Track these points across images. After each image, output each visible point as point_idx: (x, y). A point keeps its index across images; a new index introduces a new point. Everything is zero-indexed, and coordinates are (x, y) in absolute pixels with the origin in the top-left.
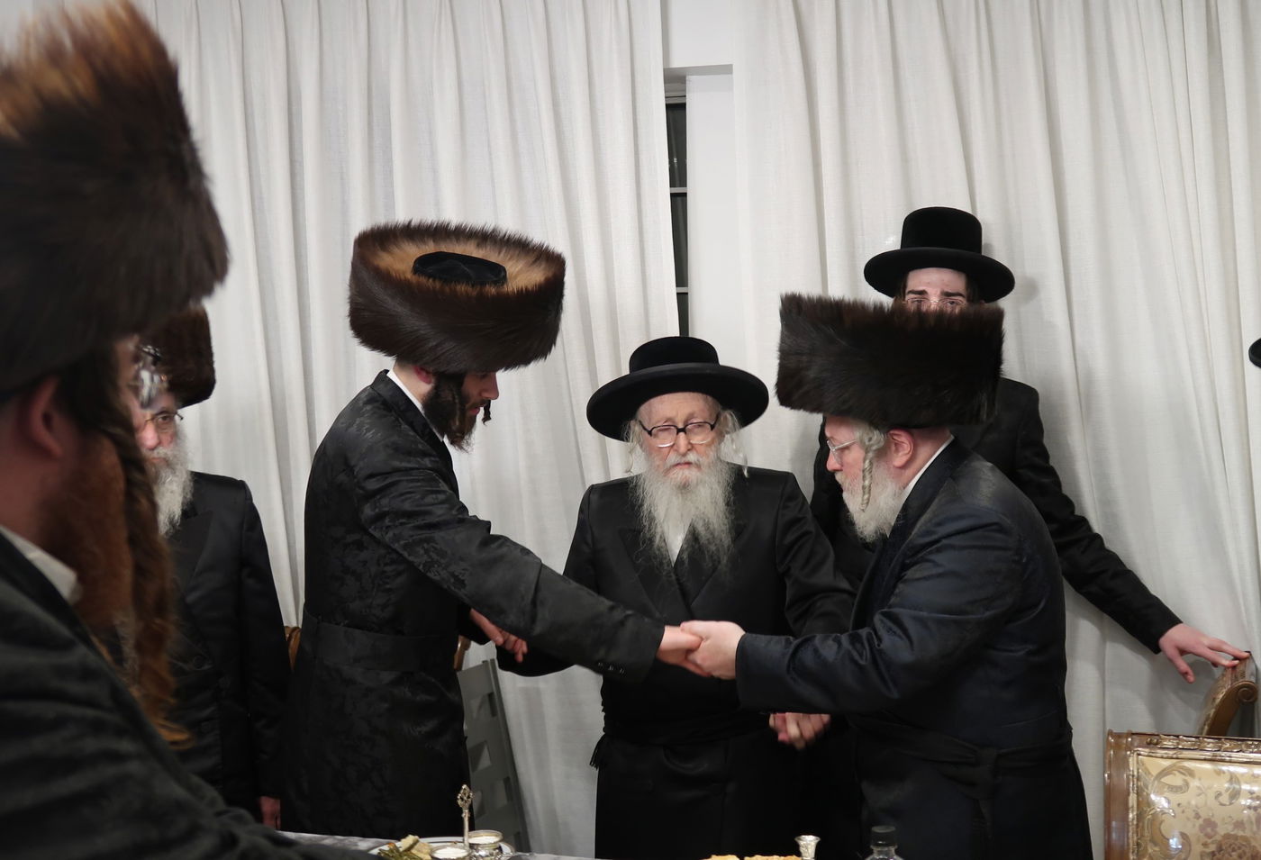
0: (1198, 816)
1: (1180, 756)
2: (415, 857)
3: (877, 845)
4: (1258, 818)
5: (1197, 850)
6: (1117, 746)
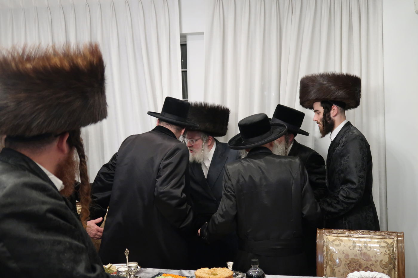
0: (343, 253)
1: (338, 236)
2: (111, 270)
3: (253, 265)
4: (361, 253)
5: (344, 263)
6: (320, 233)
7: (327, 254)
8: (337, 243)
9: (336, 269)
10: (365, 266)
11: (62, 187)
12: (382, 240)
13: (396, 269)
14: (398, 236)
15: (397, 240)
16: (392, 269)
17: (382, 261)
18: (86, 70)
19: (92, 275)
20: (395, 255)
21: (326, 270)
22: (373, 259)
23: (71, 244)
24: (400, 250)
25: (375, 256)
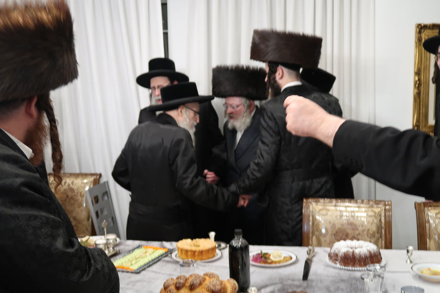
0: (330, 223)
1: (325, 205)
2: (89, 243)
3: (236, 235)
4: (348, 224)
5: (330, 232)
6: (306, 203)
7: (313, 224)
8: (324, 212)
9: (323, 239)
10: (352, 235)
11: (31, 155)
12: (370, 209)
13: (383, 238)
14: (385, 205)
15: (385, 210)
16: (379, 239)
17: (369, 230)
18: (52, 28)
19: (71, 250)
20: (382, 224)
21: (312, 241)
22: (360, 228)
23: (47, 218)
24: (387, 219)
25: (362, 226)
